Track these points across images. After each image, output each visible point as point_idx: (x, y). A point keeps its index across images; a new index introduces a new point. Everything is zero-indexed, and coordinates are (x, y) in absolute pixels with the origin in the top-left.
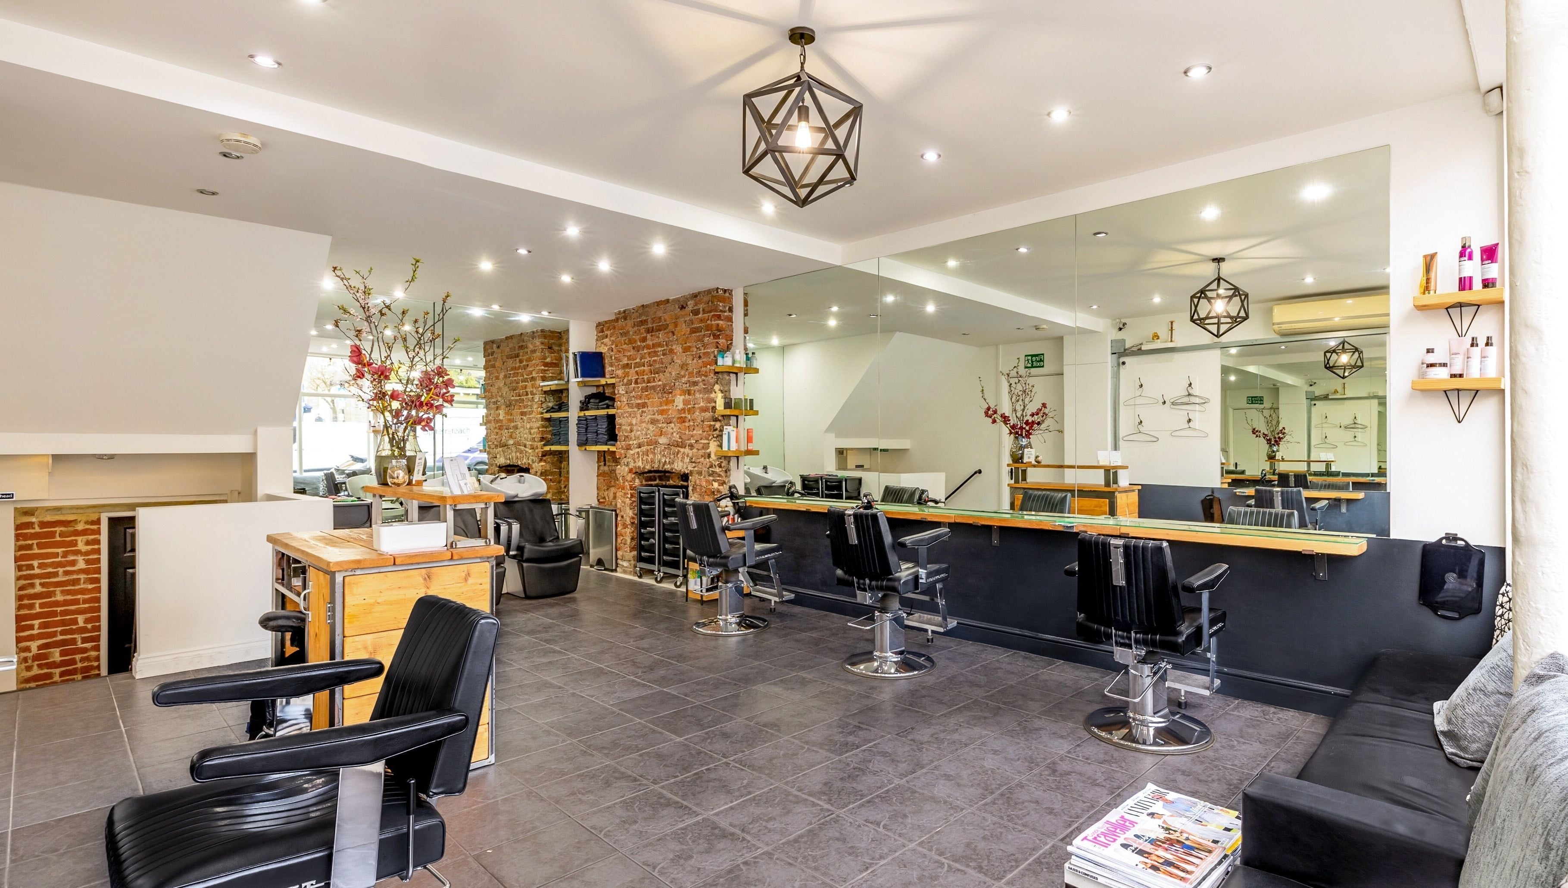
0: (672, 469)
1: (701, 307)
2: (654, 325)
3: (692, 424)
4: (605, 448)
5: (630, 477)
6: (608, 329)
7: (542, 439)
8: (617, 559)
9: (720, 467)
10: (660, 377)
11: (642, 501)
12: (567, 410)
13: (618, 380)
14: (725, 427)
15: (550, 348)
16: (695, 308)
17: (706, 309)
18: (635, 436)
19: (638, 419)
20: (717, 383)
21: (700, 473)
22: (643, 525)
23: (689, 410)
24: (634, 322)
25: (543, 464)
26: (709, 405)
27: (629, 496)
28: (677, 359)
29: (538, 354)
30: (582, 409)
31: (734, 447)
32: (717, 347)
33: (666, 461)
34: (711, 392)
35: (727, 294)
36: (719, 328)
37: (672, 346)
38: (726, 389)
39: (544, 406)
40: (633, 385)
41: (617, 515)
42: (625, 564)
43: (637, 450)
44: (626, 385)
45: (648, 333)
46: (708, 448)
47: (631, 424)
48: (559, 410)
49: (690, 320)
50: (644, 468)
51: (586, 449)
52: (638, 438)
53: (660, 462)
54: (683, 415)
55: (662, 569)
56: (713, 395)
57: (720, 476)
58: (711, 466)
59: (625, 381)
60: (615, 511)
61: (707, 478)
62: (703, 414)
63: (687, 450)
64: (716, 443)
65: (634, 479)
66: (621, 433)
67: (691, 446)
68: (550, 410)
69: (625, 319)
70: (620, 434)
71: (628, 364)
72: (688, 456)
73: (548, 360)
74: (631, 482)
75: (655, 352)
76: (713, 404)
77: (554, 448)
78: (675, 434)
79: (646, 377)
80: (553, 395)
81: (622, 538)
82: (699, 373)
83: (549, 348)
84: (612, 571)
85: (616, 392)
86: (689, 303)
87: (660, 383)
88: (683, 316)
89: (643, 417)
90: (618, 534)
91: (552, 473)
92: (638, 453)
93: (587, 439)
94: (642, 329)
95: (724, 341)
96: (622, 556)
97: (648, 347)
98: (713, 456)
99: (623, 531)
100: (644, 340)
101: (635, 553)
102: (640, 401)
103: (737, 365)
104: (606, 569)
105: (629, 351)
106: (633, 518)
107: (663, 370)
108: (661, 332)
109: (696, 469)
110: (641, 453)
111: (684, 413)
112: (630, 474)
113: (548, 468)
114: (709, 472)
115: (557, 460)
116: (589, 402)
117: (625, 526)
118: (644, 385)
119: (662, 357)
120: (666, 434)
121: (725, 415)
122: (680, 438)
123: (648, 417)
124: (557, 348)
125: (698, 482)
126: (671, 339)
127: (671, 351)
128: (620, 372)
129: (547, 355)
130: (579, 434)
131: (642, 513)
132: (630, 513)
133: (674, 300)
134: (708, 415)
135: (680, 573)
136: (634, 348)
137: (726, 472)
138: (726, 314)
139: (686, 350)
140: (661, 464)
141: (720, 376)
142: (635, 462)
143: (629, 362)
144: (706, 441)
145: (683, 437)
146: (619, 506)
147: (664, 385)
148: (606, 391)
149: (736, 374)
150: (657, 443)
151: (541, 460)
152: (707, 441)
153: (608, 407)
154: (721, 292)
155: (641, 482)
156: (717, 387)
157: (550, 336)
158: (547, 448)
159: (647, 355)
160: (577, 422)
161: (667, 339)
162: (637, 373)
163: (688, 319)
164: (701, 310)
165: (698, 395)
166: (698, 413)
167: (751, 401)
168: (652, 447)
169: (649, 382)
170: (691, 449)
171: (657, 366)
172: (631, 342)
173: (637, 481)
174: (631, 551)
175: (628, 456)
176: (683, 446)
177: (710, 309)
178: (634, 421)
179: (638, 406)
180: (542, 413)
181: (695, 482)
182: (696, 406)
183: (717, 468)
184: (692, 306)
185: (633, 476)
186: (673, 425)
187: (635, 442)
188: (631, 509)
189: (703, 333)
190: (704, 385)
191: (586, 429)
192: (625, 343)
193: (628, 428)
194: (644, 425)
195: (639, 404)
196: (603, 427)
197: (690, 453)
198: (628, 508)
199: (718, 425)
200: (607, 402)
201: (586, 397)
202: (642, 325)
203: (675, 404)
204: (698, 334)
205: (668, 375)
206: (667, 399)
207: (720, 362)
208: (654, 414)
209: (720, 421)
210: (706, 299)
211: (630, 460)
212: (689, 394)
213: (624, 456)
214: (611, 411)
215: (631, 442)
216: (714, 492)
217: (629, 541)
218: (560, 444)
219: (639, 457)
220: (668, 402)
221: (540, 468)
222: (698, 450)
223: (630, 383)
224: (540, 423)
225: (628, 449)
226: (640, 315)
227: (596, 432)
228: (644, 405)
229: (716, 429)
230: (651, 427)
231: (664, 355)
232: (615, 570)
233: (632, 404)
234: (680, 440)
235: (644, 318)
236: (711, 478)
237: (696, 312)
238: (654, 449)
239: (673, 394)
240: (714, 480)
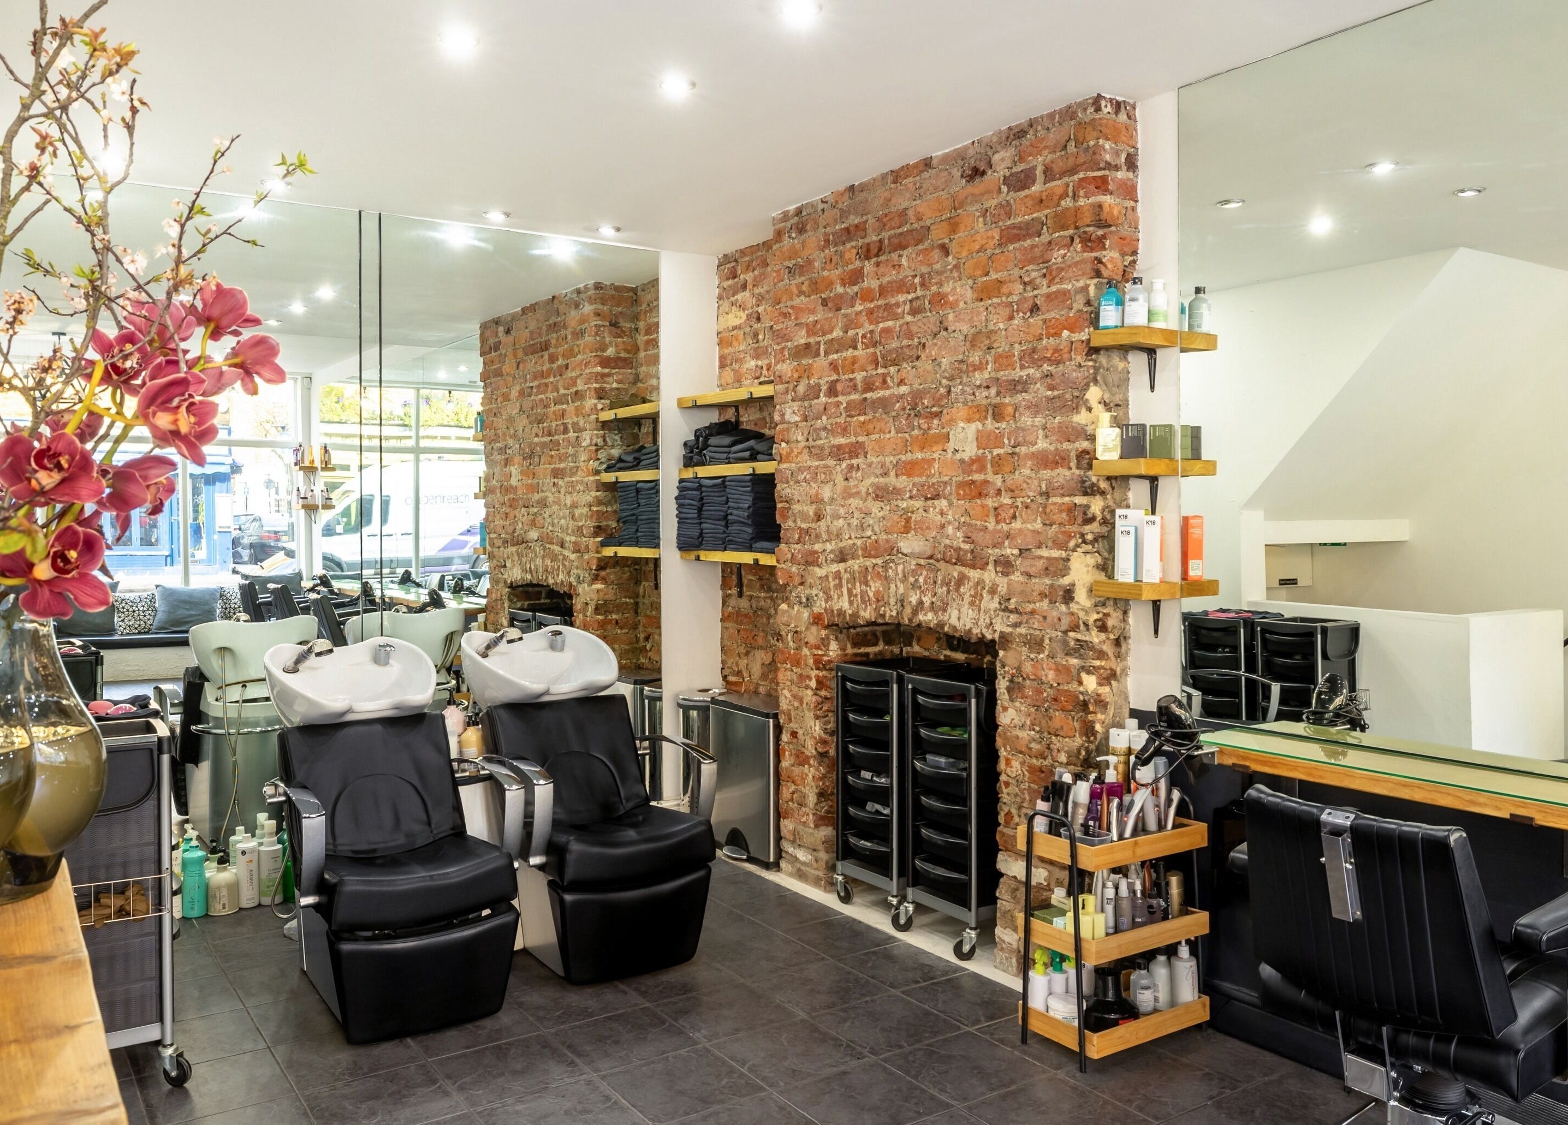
0: (941, 625)
1: (1039, 162)
2: (885, 235)
3: (1006, 500)
4: (746, 558)
5: (814, 634)
6: (749, 267)
7: (598, 530)
8: (779, 838)
9: (1103, 628)
10: (903, 374)
11: (848, 700)
12: (655, 465)
13: (781, 387)
14: (1119, 512)
15: (614, 324)
16: (1020, 167)
17: (1058, 167)
18: (828, 531)
19: (839, 488)
20: (1096, 381)
21: (1036, 644)
22: (849, 763)
23: (998, 463)
24: (826, 234)
25: (599, 586)
26: (1066, 445)
27: (813, 684)
28: (958, 319)
29: (588, 339)
30: (689, 462)
31: (1153, 573)
32: (1098, 274)
33: (921, 603)
34: (1076, 409)
35: (1123, 117)
36: (1104, 216)
37: (940, 284)
38: (1117, 399)
39: (602, 455)
40: (823, 399)
41: (779, 729)
42: (802, 855)
43: (835, 567)
44: (803, 399)
45: (868, 258)
46: (1065, 571)
47: (817, 500)
48: (636, 465)
49: (1001, 206)
50: (855, 615)
51: (698, 558)
52: (838, 536)
53: (902, 602)
54: (977, 477)
55: (910, 891)
56: (1081, 418)
57: (1101, 655)
58: (1075, 628)
59: (801, 389)
60: (776, 716)
61: (1062, 660)
62: (1046, 473)
63: (989, 575)
64: (1091, 560)
65: (824, 642)
66: (790, 523)
67: (1005, 566)
68: (615, 465)
69: (801, 230)
70: (787, 525)
71: (808, 346)
72: (993, 591)
73: (610, 352)
74: (818, 648)
75: (888, 307)
76: (1085, 445)
77: (624, 551)
78: (950, 530)
79: (859, 376)
80: (620, 430)
81: (793, 788)
82: (1031, 356)
83: (611, 325)
84: (767, 866)
85: (777, 418)
86: (996, 158)
87: (904, 389)
88: (976, 198)
89: (852, 483)
90: (784, 775)
91: (619, 608)
92: (838, 575)
93: (701, 534)
94: (850, 249)
95: (1115, 255)
96: (794, 833)
97: (866, 296)
98: (1081, 597)
99: (797, 770)
100: (856, 277)
101: (827, 832)
102: (842, 441)
103: (1159, 324)
104: (751, 860)
105: (813, 311)
106: (824, 742)
107: (914, 353)
108: (905, 252)
109: (1022, 630)
110: (846, 576)
111: (982, 469)
112: (814, 629)
113: (610, 596)
114: (1065, 643)
115: (629, 579)
116: (706, 446)
117: (801, 759)
118: (855, 397)
119: (909, 318)
120: (921, 528)
121: (1116, 478)
122: (968, 539)
123: (868, 482)
124: (628, 325)
125: (1028, 668)
126: (937, 267)
127: (939, 300)
128: (786, 368)
129: (607, 339)
130: (682, 520)
131: (846, 731)
132: (817, 729)
133: (945, 159)
134: (1064, 475)
135: (971, 917)
136: (825, 302)
137: (1117, 643)
138: (1120, 175)
139: (984, 293)
140: (908, 611)
141: (1102, 359)
142: (829, 598)
143: (812, 340)
144: (1056, 553)
145: (979, 537)
146: (784, 705)
147: (917, 396)
148: (744, 419)
149: (1151, 351)
150: (892, 550)
151: (596, 578)
152: (1064, 554)
153: (754, 457)
154: (1107, 109)
155: (843, 649)
156: (1094, 394)
157: (613, 297)
158: (609, 552)
159: (863, 319)
160: (676, 493)
161: (925, 269)
162: (834, 366)
163: (993, 203)
164: (1039, 171)
165: (1026, 420)
166: (1027, 472)
167: (1195, 434)
168: (879, 561)
169: (869, 387)
170: (1005, 574)
171: (895, 344)
172: (815, 287)
173: (834, 646)
174: (817, 826)
175: (810, 580)
176: (978, 562)
177: (1071, 162)
178: (826, 493)
179: (838, 453)
180: (597, 472)
181: (1019, 669)
182: (1023, 450)
183: (1094, 632)
184: (1008, 163)
185: (824, 633)
186: (944, 503)
187: (829, 547)
188: (817, 717)
189: (1045, 238)
190: (1052, 388)
191: (700, 510)
192: (801, 293)
193: (811, 510)
194: (854, 502)
195: (839, 447)
196: (743, 504)
197: (1003, 584)
198: (809, 715)
199: (1096, 506)
200: (752, 443)
201: (698, 433)
202: (850, 240)
203: (950, 446)
204: (1028, 243)
205: (929, 367)
206: (925, 432)
207: (1109, 315)
208: (886, 474)
209: (1102, 493)
210: (1055, 136)
211: (814, 592)
212: (997, 416)
213: (797, 580)
214: (764, 467)
215: (817, 547)
216: (1085, 704)
217: (812, 799)
218: (635, 542)
219: (840, 586)
220: (925, 442)
221: (595, 596)
222: (1029, 576)
223: (814, 392)
224: (594, 494)
225: (808, 563)
226: (844, 214)
227: (725, 517)
228: (855, 450)
229: (1093, 519)
230: (875, 507)
231: (914, 312)
232: (776, 866)
233: (822, 448)
234: (967, 547)
235: (854, 220)
236: (1074, 662)
237: (1020, 181)
238: (886, 566)
239: (945, 418)
240: (1083, 668)
